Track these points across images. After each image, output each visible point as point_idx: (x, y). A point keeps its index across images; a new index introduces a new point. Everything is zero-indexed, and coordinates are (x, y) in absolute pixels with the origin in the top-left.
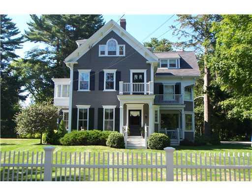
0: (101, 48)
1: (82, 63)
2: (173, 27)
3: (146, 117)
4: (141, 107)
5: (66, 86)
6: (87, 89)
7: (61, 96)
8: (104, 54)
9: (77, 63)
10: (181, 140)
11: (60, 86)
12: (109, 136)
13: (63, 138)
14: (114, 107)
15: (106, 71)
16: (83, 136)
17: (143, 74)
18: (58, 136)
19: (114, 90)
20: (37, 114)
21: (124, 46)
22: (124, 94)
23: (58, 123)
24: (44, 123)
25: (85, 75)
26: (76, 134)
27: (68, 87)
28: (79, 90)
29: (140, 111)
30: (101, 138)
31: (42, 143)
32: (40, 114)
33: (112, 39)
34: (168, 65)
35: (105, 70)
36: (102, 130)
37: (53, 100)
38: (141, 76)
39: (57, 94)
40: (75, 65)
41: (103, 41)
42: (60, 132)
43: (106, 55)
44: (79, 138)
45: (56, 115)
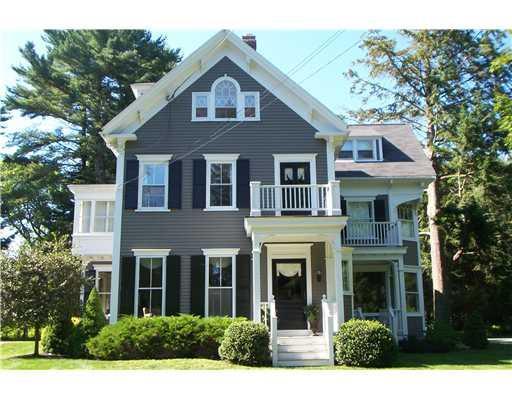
0: (197, 101)
1: (146, 139)
2: (352, 74)
3: (320, 279)
4: (304, 252)
5: (106, 203)
6: (162, 205)
7: (91, 229)
8: (205, 115)
9: (134, 137)
10: (401, 338)
11: (90, 203)
12: (227, 332)
13: (97, 338)
14: (232, 253)
15: (211, 159)
16: (153, 332)
17: (306, 165)
18: (83, 334)
19: (233, 207)
20: (25, 274)
21: (257, 94)
22: (264, 214)
23: (82, 297)
24: (44, 298)
25: (155, 168)
26: (133, 328)
27: (108, 205)
28: (140, 208)
29: (303, 262)
30: (201, 336)
31: (41, 352)
32: (34, 273)
33: (226, 78)
34: (355, 154)
35: (207, 157)
36: (203, 316)
37: (70, 238)
38: (301, 172)
39: (81, 223)
40: (129, 144)
41: (203, 84)
42: (87, 322)
43: (211, 117)
44: (141, 337)
45: (78, 275)
